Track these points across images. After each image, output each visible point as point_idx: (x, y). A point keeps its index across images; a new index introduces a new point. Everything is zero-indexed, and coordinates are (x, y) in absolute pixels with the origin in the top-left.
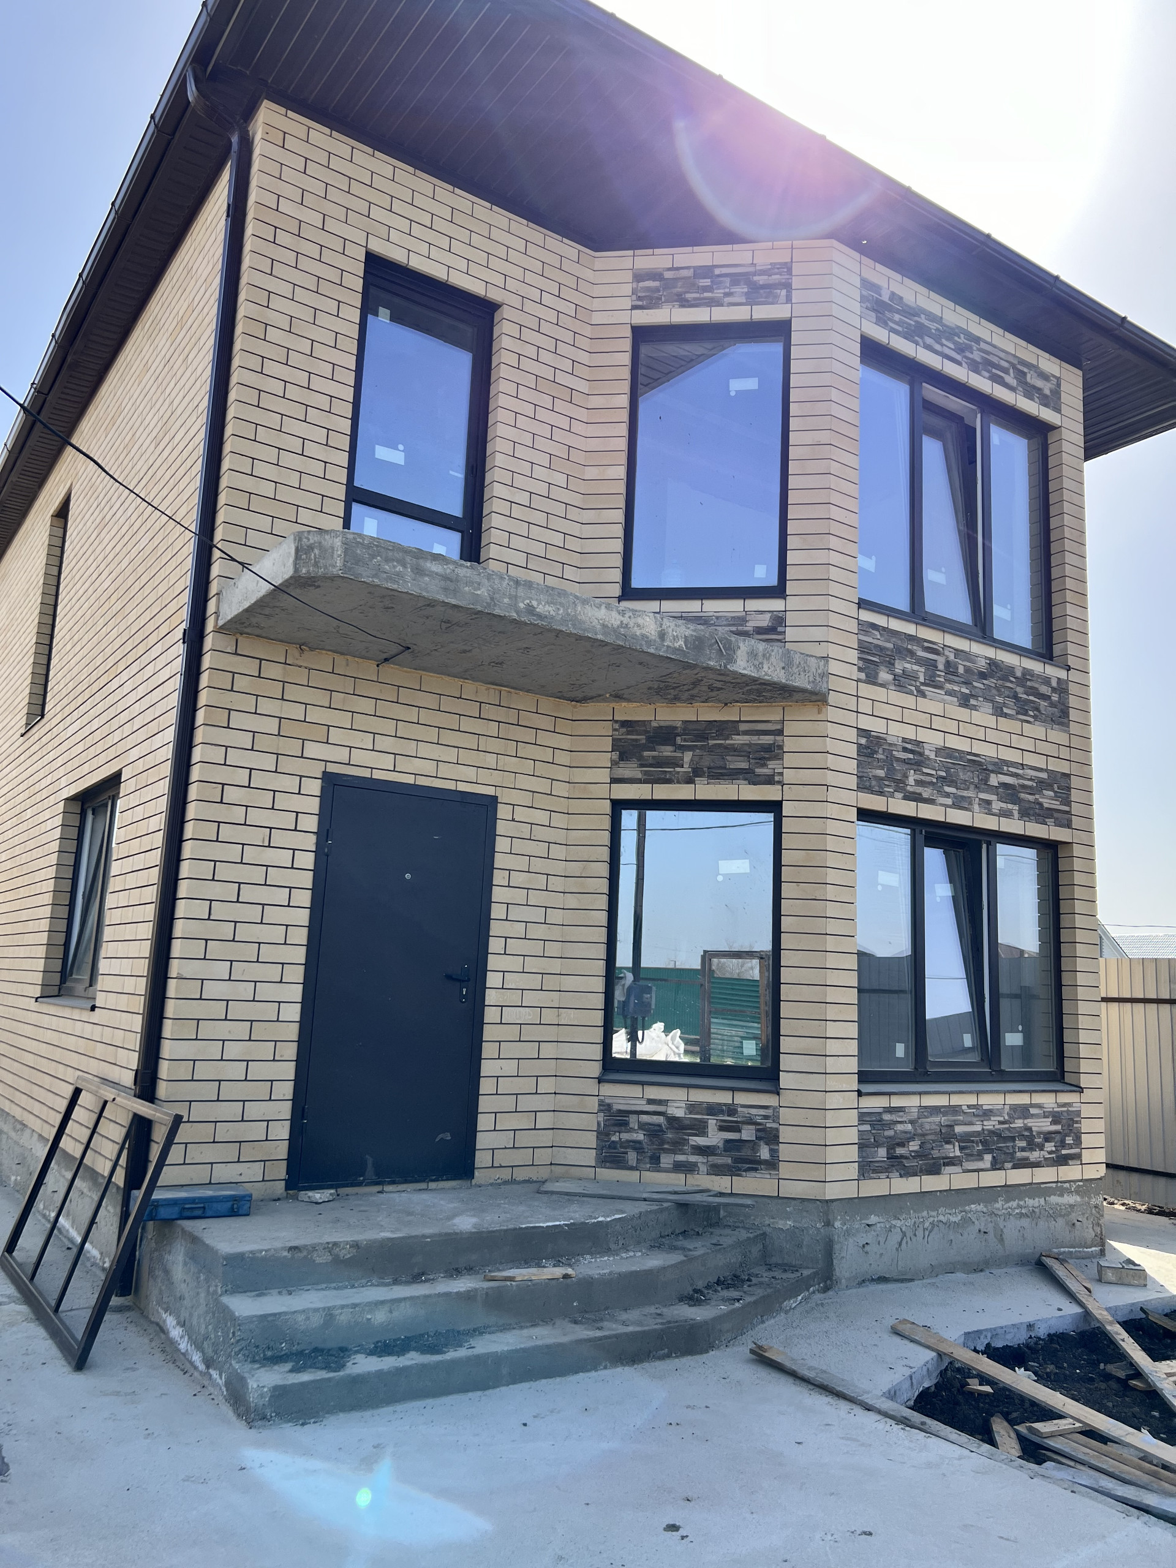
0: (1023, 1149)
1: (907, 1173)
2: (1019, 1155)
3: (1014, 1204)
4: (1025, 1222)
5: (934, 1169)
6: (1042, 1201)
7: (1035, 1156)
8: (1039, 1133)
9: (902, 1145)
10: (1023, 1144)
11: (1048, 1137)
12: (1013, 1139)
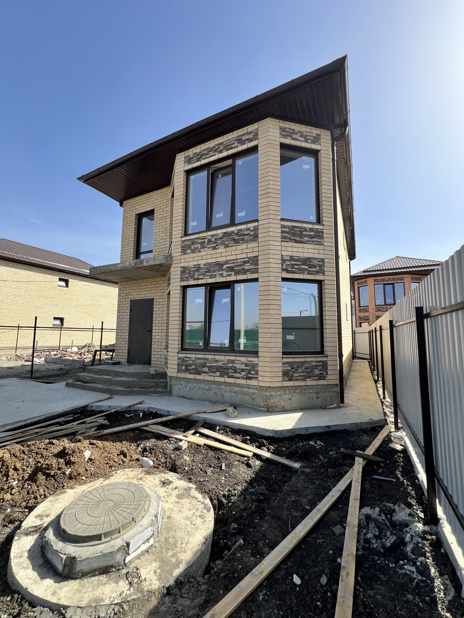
0: (232, 373)
1: (191, 373)
2: (230, 374)
3: (229, 388)
4: (233, 394)
5: (199, 373)
6: (240, 389)
7: (237, 375)
8: (239, 369)
9: (190, 366)
10: (233, 371)
11: (243, 370)
12: (228, 369)
